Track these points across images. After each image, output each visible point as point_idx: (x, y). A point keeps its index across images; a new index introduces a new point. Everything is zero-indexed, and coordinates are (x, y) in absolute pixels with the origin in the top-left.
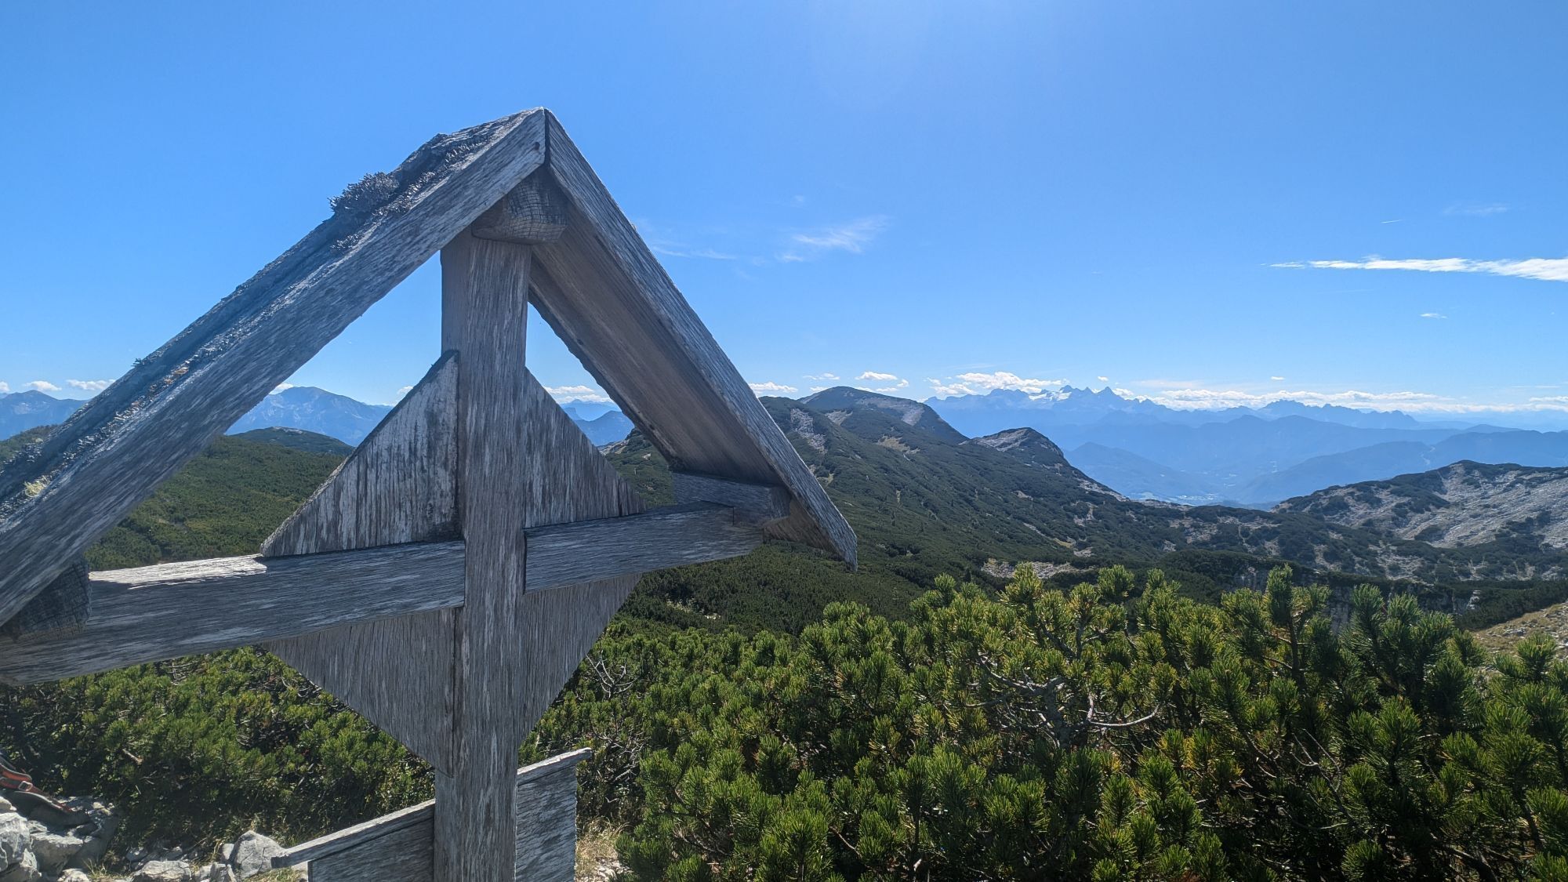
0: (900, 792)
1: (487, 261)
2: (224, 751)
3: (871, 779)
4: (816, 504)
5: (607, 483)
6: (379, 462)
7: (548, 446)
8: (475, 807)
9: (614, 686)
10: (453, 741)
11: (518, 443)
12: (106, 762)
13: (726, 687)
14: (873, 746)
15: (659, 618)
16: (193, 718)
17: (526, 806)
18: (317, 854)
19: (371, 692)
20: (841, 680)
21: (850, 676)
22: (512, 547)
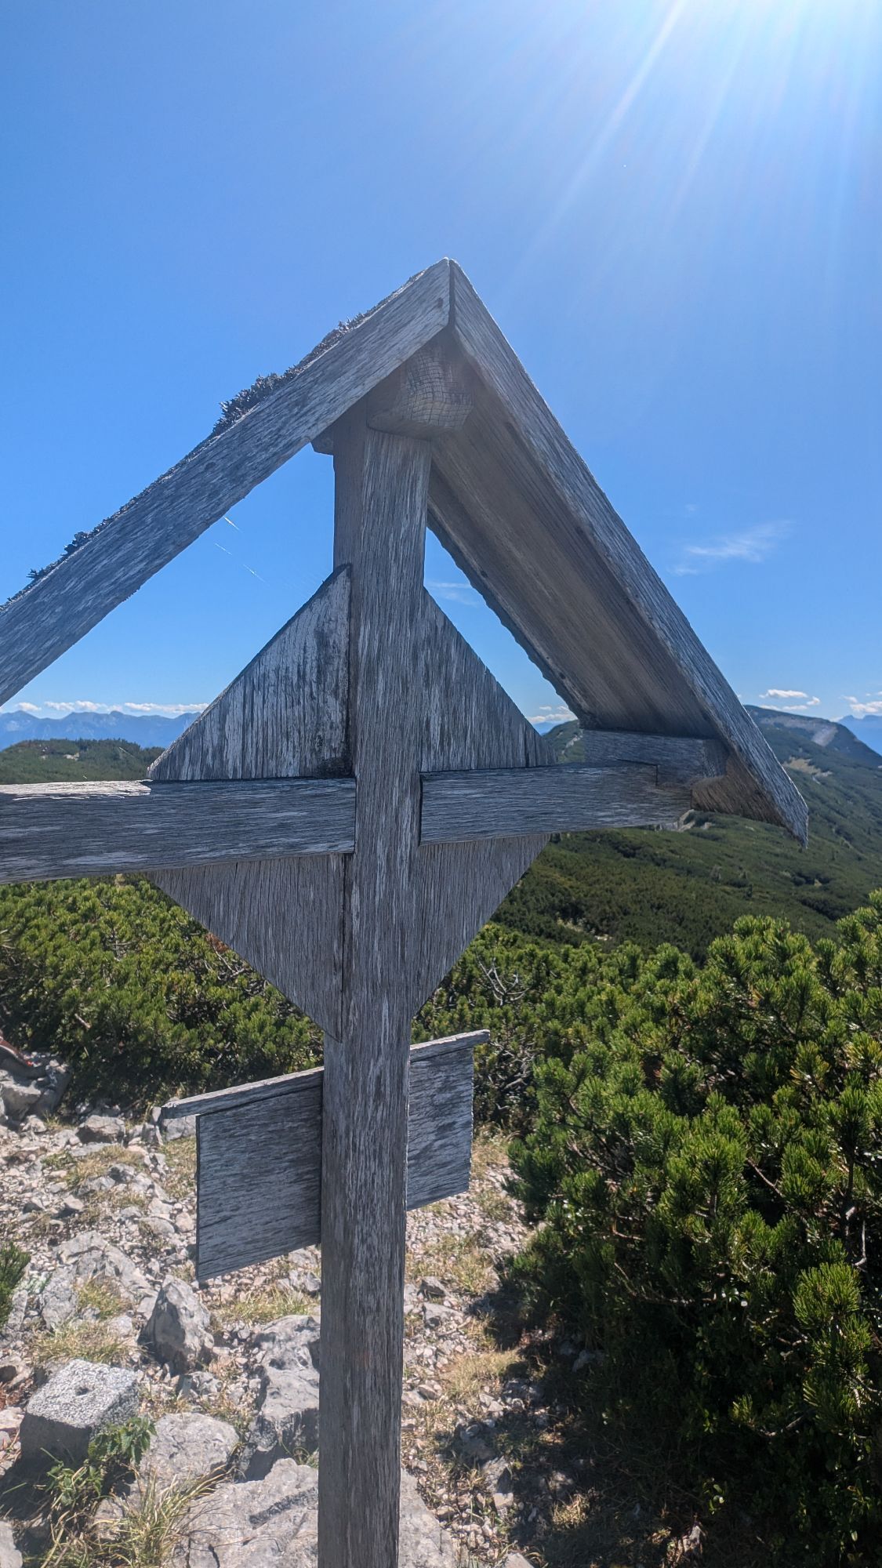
0: (830, 1129)
1: (383, 457)
2: (155, 1023)
3: (794, 1111)
4: (761, 762)
5: (512, 727)
6: (266, 685)
7: (447, 680)
8: (365, 1077)
9: (506, 994)
10: (342, 1002)
11: (414, 671)
12: (61, 1024)
13: (623, 1001)
14: (795, 1075)
15: (549, 936)
16: (131, 991)
17: (418, 1085)
18: (204, 1108)
19: (257, 938)
20: (758, 999)
21: (768, 995)
22: (406, 790)
